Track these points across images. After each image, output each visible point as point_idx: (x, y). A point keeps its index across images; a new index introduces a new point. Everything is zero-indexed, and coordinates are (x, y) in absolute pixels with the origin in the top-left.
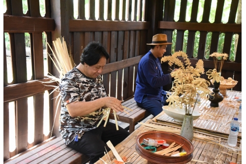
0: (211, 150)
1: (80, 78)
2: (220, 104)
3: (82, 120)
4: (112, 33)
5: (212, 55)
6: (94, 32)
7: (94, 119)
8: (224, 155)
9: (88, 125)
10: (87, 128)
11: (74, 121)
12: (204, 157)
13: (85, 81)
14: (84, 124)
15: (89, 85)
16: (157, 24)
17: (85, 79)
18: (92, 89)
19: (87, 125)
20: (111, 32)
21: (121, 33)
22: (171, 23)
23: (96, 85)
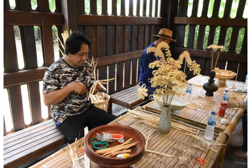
0: (185, 143)
1: (64, 68)
2: (215, 93)
3: (66, 107)
4: (126, 27)
5: (209, 47)
6: (106, 26)
7: (78, 106)
8: (196, 149)
9: (72, 111)
10: (71, 113)
11: (59, 106)
12: (174, 150)
13: (69, 71)
14: (67, 110)
15: (73, 75)
16: (172, 20)
17: (69, 69)
18: (77, 78)
19: (70, 111)
20: (124, 26)
21: (135, 28)
22: (184, 18)
23: (82, 74)
